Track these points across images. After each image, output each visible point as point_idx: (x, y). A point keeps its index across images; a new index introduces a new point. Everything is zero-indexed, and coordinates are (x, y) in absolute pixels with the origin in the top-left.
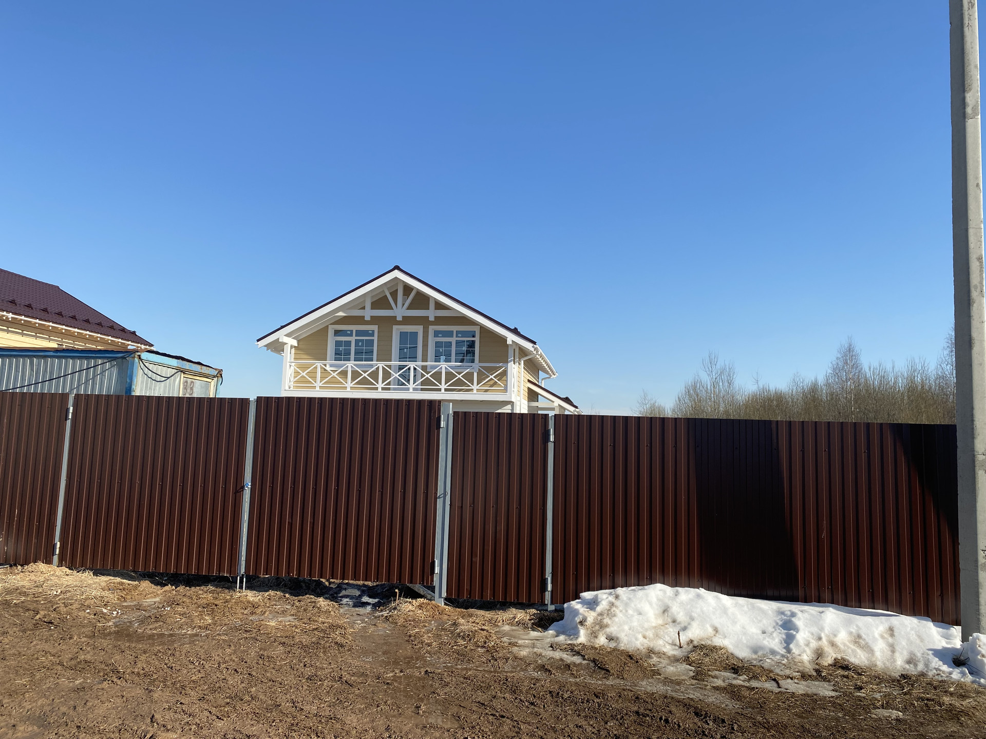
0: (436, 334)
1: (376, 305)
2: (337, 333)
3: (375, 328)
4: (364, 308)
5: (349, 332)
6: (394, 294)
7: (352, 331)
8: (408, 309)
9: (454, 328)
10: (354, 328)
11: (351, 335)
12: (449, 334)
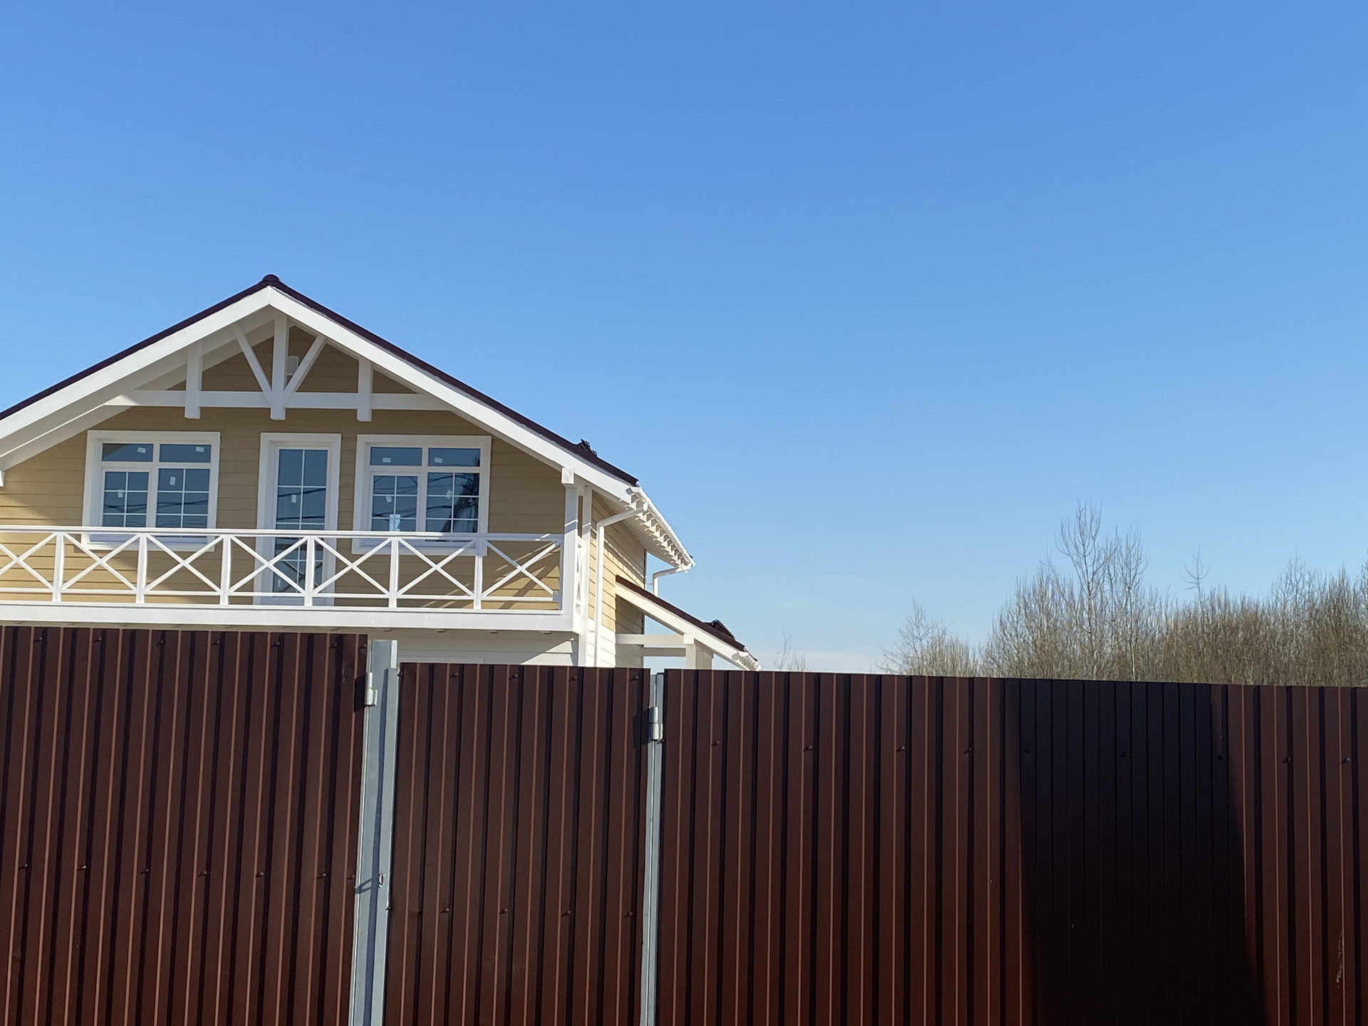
0: (377, 455)
1: (212, 380)
2: (110, 451)
3: (212, 439)
4: (182, 386)
5: (143, 450)
6: (264, 351)
7: (150, 447)
8: (301, 389)
9: (425, 442)
10: (157, 439)
11: (148, 457)
12: (412, 457)
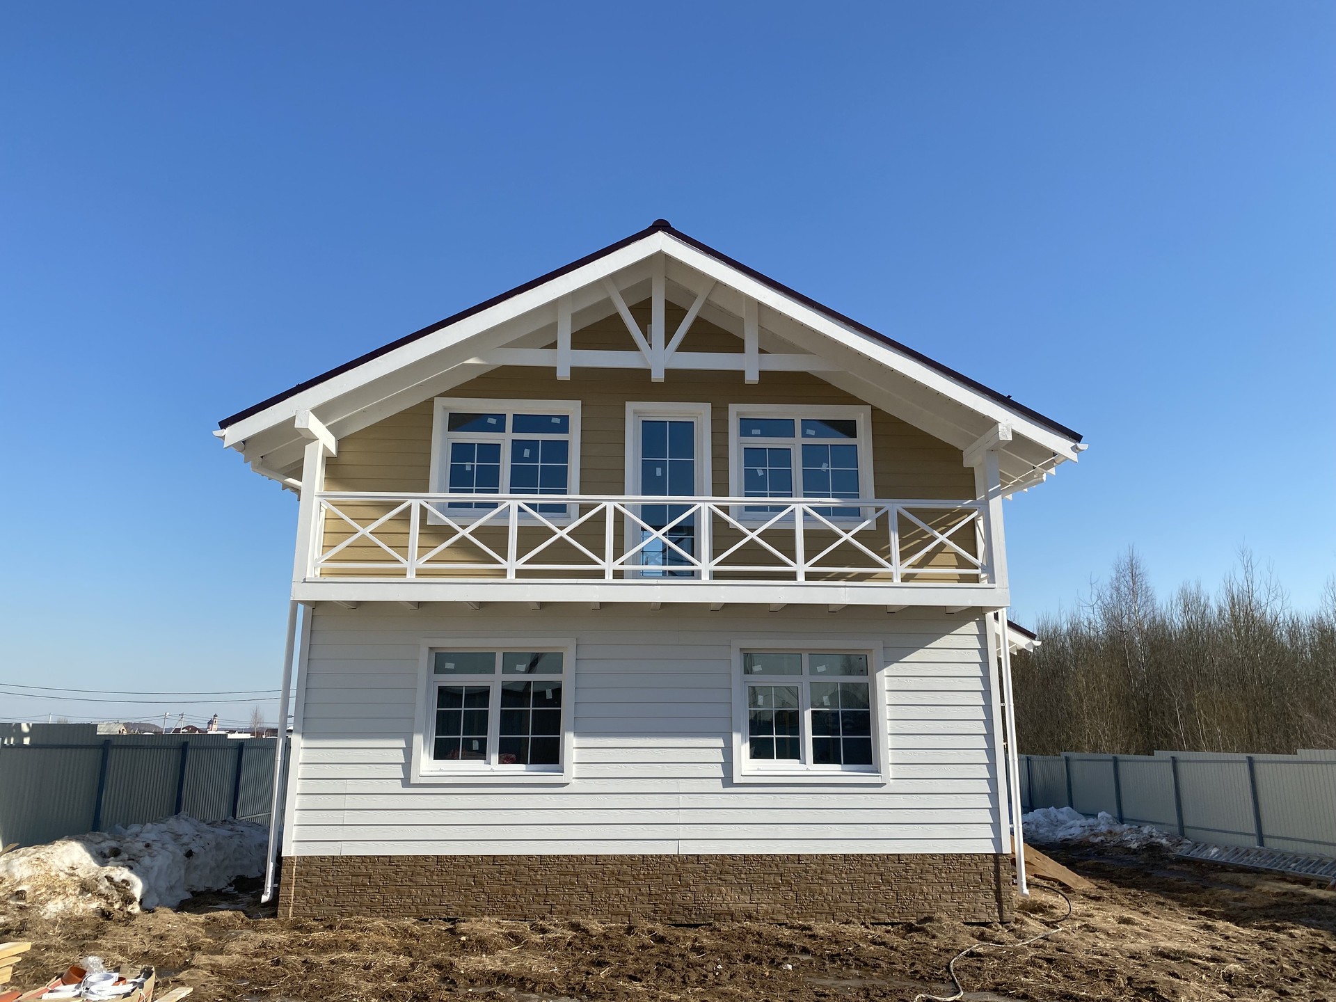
0: (747, 426)
2: (458, 422)
3: (572, 409)
4: (554, 346)
5: (492, 421)
7: (501, 418)
8: (681, 348)
9: (797, 412)
10: (510, 407)
11: (500, 427)
12: (783, 427)
